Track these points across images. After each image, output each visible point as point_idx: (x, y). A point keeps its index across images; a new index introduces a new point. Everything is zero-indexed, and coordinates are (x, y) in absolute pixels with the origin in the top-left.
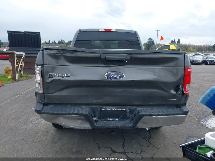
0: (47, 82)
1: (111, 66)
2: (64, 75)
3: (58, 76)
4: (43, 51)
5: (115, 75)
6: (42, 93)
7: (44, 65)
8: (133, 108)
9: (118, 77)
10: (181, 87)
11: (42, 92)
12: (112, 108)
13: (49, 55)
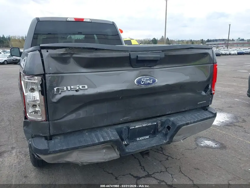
0: (54, 102)
1: (141, 68)
2: (79, 87)
3: (69, 89)
4: (40, 51)
5: (147, 80)
6: (44, 121)
7: (46, 75)
8: (164, 119)
9: (151, 82)
10: (210, 86)
11: (44, 119)
12: (141, 124)
13: (53, 58)
